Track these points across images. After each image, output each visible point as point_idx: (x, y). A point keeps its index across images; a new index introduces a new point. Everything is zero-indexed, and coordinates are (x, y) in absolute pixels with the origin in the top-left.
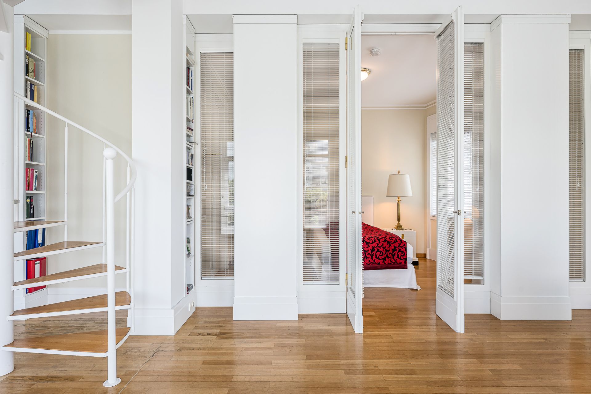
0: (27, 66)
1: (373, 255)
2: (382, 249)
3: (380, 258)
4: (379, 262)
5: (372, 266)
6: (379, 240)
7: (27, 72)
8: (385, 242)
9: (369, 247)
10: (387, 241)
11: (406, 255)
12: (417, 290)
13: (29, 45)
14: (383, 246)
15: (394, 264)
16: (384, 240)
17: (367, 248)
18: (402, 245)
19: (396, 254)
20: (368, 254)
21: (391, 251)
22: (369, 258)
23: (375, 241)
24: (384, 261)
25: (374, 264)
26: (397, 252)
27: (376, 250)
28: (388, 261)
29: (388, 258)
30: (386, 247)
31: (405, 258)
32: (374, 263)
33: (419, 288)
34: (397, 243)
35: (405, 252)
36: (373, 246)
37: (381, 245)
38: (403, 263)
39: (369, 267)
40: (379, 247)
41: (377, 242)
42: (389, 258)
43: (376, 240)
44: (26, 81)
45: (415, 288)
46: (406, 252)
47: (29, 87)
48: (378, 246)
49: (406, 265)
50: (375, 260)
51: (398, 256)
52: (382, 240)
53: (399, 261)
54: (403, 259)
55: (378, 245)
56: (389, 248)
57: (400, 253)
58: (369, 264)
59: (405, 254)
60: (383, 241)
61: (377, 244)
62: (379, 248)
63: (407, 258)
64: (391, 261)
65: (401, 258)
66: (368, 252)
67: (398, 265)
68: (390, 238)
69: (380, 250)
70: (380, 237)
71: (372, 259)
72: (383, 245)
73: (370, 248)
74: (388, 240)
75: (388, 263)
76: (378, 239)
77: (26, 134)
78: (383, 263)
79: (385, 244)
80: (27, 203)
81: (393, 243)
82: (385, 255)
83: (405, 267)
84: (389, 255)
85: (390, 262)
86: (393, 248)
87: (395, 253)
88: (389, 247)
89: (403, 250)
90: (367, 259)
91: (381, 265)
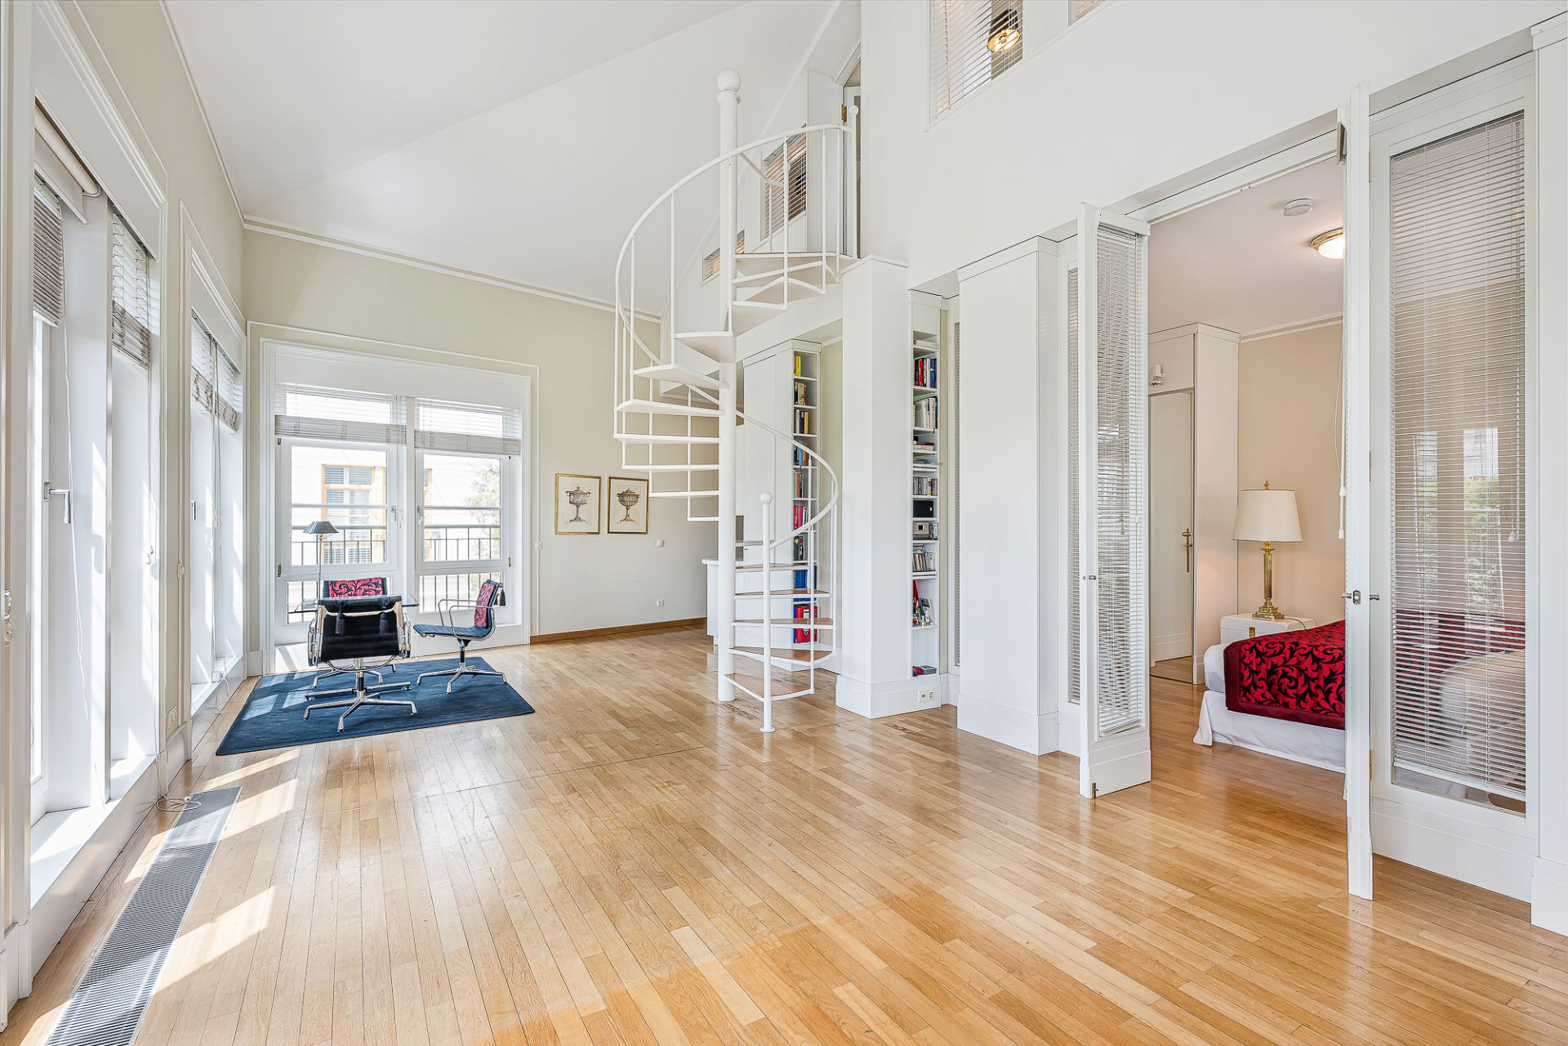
0: (796, 393)
7: (796, 399)
13: (799, 370)
44: (795, 411)
47: (798, 416)
77: (795, 469)
80: (795, 543)
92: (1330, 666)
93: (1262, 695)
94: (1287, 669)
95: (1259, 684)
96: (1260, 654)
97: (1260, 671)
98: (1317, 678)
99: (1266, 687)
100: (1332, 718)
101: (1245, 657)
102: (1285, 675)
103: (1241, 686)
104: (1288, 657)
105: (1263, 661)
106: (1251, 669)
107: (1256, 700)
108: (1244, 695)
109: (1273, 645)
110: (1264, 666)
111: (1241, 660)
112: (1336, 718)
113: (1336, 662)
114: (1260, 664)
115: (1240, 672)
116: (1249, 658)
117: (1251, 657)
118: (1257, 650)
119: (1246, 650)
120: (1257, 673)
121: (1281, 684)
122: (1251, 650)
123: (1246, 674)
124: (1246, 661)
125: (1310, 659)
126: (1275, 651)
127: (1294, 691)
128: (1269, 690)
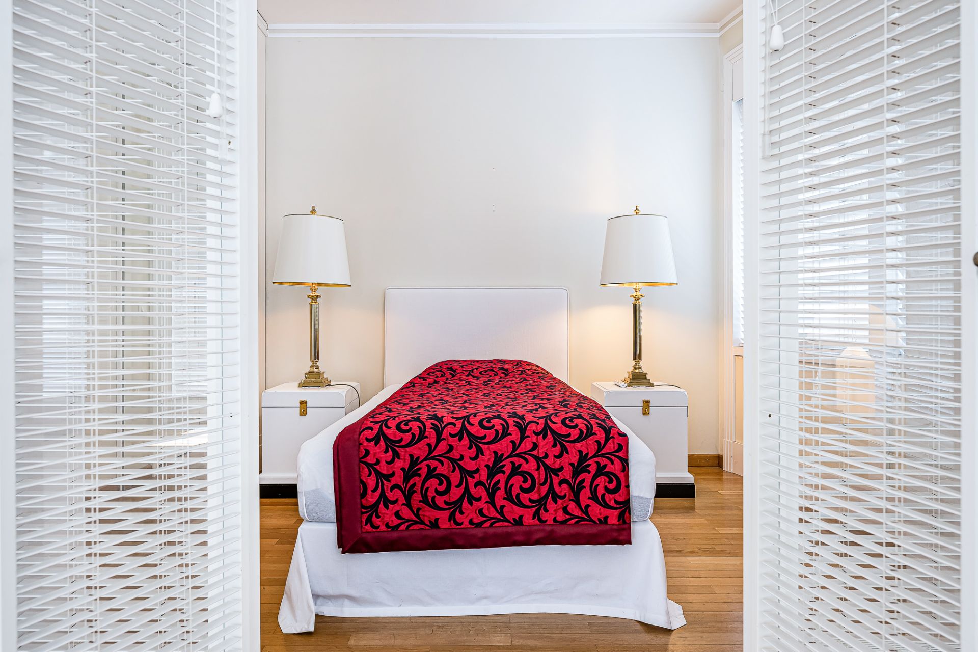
1: (495, 488)
2: (530, 466)
3: (525, 498)
4: (521, 517)
5: (491, 530)
6: (522, 430)
8: (545, 437)
9: (483, 455)
10: (553, 432)
11: (628, 487)
12: (669, 631)
14: (535, 453)
15: (577, 522)
16: (540, 428)
17: (472, 459)
18: (611, 446)
19: (587, 484)
20: (476, 485)
21: (567, 474)
22: (479, 499)
23: (506, 433)
24: (538, 511)
25: (500, 524)
26: (591, 475)
27: (508, 470)
28: (556, 511)
29: (556, 502)
30: (546, 456)
31: (621, 499)
32: (499, 520)
33: (678, 621)
34: (591, 441)
35: (621, 476)
36: (495, 453)
37: (530, 446)
38: (613, 520)
39: (480, 535)
40: (518, 456)
41: (515, 435)
42: (560, 501)
43: (512, 429)
45: (659, 621)
46: (627, 477)
48: (518, 451)
49: (624, 529)
50: (502, 507)
51: (594, 493)
52: (534, 428)
53: (597, 511)
54: (612, 504)
55: (515, 448)
56: (558, 461)
57: (601, 481)
58: (479, 525)
59: (623, 485)
60: (537, 434)
61: (513, 442)
62: (522, 461)
63: (629, 500)
64: (565, 510)
65: (607, 500)
66: (476, 475)
67: (594, 530)
68: (567, 421)
69: (525, 467)
70: (529, 417)
71: (492, 502)
72: (535, 446)
73: (487, 458)
74: (558, 427)
75: (555, 520)
76: (518, 425)
78: (534, 518)
79: (545, 446)
81: (575, 441)
82: (545, 489)
83: (622, 538)
84: (557, 489)
85: (561, 516)
86: (575, 459)
87: (583, 481)
88: (559, 456)
89: (616, 467)
90: (471, 504)
91: (528, 528)
92: (492, 446)
93: (397, 514)
94: (434, 463)
95: (390, 495)
96: (392, 445)
97: (393, 474)
98: (477, 471)
99: (402, 500)
100: (499, 530)
101: (367, 453)
102: (431, 473)
103: (363, 507)
104: (433, 441)
105: (396, 455)
106: (378, 473)
107: (387, 525)
108: (369, 520)
109: (406, 425)
110: (399, 463)
111: (361, 460)
112: (505, 530)
113: (500, 439)
114: (392, 461)
115: (362, 482)
116: (375, 454)
117: (378, 451)
118: (386, 438)
119: (368, 440)
120: (388, 477)
121: (427, 489)
122: (376, 440)
123: (371, 482)
124: (370, 459)
125: (466, 441)
126: (413, 435)
127: (445, 498)
128: (408, 505)
